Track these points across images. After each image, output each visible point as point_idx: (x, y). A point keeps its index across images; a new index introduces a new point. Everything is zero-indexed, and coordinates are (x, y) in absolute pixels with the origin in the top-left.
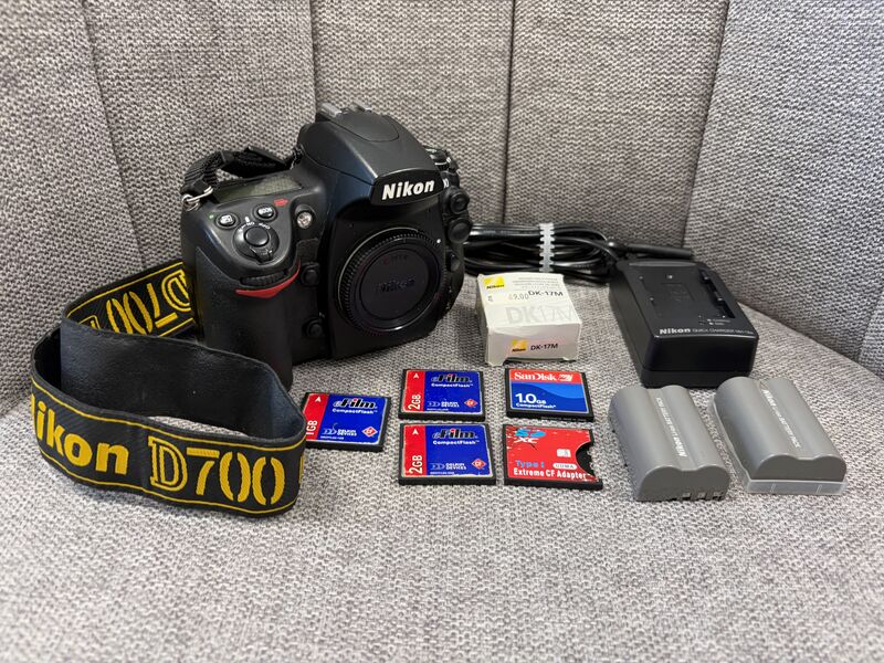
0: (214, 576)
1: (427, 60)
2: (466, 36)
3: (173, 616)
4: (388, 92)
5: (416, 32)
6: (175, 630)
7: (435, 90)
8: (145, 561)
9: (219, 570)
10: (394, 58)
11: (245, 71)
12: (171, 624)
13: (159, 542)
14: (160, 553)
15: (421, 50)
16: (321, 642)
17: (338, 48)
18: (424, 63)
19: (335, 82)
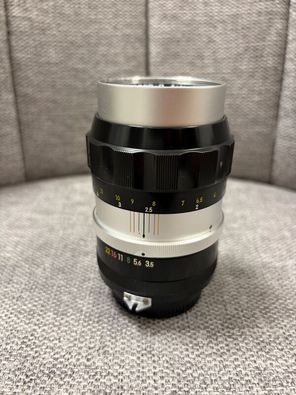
1: (89, 44)
2: (115, 28)
5: (80, 25)
10: (65, 42)
15: (84, 37)
17: (24, 33)
19: (24, 57)
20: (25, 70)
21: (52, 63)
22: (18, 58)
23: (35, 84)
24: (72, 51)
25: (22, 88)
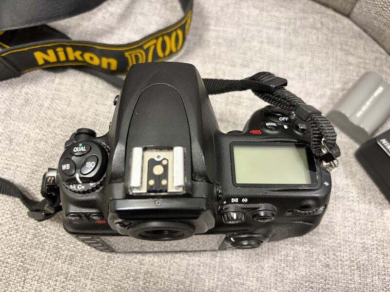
0: (41, 234)
3: (21, 256)
6: (22, 264)
8: (7, 220)
9: (43, 230)
12: (20, 261)
13: (13, 209)
14: (14, 216)
16: (92, 279)
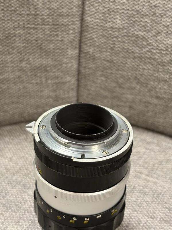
1: (155, 14)
4: (125, 31)
7: (157, 34)
10: (133, 10)
11: (33, 9)
15: (151, 7)
18: (152, 15)
19: (92, 21)
20: (92, 31)
21: (116, 28)
22: (88, 21)
23: (98, 44)
24: (137, 19)
25: (86, 46)
